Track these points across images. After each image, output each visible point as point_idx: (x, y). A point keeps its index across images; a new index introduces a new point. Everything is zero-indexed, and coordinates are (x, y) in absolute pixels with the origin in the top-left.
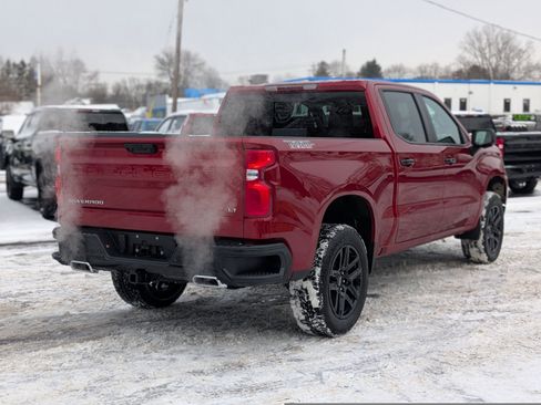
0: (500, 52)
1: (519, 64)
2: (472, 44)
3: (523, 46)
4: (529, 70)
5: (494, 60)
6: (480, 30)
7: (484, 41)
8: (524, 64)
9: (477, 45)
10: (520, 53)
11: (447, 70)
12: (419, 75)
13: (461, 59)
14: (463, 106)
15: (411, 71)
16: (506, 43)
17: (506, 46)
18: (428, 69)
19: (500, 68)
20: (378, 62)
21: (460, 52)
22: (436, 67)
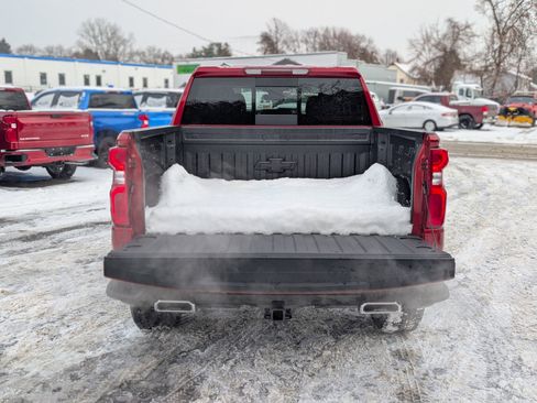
0: (109, 40)
1: (124, 50)
2: (88, 32)
3: (126, 37)
4: (132, 55)
5: (105, 46)
6: (93, 21)
7: (97, 32)
8: (128, 50)
9: (91, 33)
10: (124, 42)
11: (70, 51)
12: (47, 54)
13: (80, 44)
14: (99, 82)
15: (40, 51)
16: (114, 33)
17: (114, 36)
18: (55, 50)
19: (111, 53)
20: (7, 41)
21: (78, 37)
22: (60, 49)
